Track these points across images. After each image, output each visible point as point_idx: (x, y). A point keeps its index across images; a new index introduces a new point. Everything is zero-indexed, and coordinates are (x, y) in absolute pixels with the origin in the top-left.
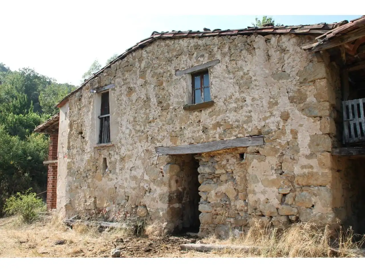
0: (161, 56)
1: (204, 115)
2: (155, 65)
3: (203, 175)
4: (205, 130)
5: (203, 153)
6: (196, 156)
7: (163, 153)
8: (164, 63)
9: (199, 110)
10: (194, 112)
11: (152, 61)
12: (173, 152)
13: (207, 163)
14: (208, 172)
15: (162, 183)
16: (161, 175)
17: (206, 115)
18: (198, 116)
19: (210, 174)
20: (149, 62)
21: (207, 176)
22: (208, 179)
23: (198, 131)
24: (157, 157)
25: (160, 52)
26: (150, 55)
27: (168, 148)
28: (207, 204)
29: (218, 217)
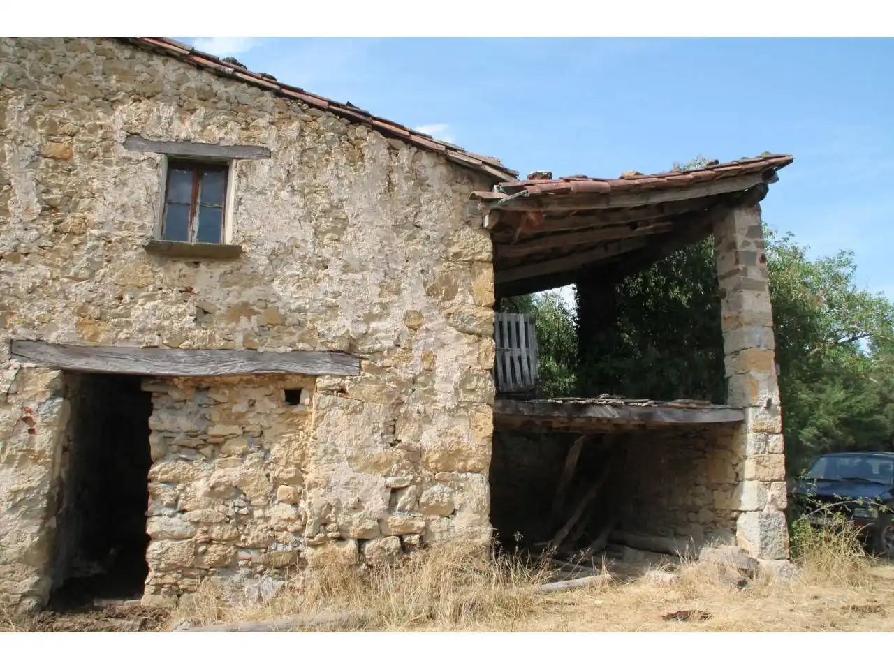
0: (76, 75)
1: (206, 278)
2: (48, 94)
3: (168, 437)
4: (203, 314)
5: (177, 377)
6: (151, 382)
7: (40, 361)
8: (86, 99)
9: (192, 260)
10: (174, 261)
11: (39, 77)
12: (79, 364)
13: (182, 404)
14: (185, 430)
15: (28, 456)
16: (25, 428)
17: (211, 277)
18: (185, 276)
19: (191, 434)
20: (23, 76)
21: (180, 438)
22: (183, 446)
23: (183, 314)
24: (15, 372)
25: (73, 63)
26: (32, 56)
27: (61, 349)
28: (179, 515)
29: (211, 548)
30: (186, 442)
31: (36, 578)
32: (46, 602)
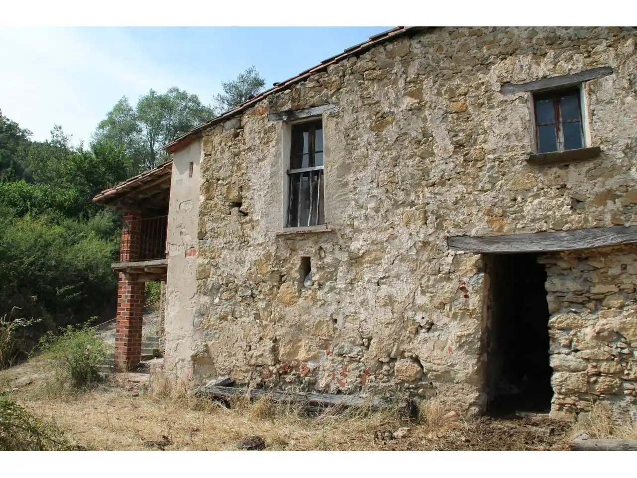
0: (461, 54)
1: (575, 176)
2: (445, 72)
3: (560, 296)
4: (576, 203)
5: (563, 251)
6: (544, 257)
7: (467, 249)
8: (470, 68)
9: (563, 164)
10: (550, 167)
11: (438, 62)
12: (492, 249)
13: (568, 271)
14: (573, 290)
15: (466, 313)
16: (462, 294)
17: (580, 174)
18: (559, 176)
19: (577, 293)
20: (429, 65)
21: (569, 297)
22: (572, 302)
23: (562, 205)
24: (452, 258)
25: (457, 46)
26: (431, 50)
27: (480, 240)
28: (573, 353)
29: (601, 379)
30: (574, 299)
31: (477, 394)
32: (485, 410)
